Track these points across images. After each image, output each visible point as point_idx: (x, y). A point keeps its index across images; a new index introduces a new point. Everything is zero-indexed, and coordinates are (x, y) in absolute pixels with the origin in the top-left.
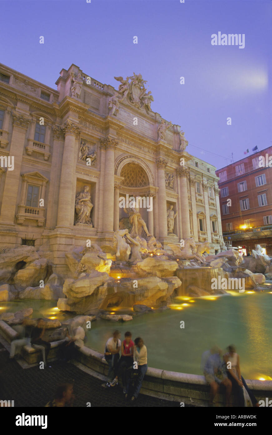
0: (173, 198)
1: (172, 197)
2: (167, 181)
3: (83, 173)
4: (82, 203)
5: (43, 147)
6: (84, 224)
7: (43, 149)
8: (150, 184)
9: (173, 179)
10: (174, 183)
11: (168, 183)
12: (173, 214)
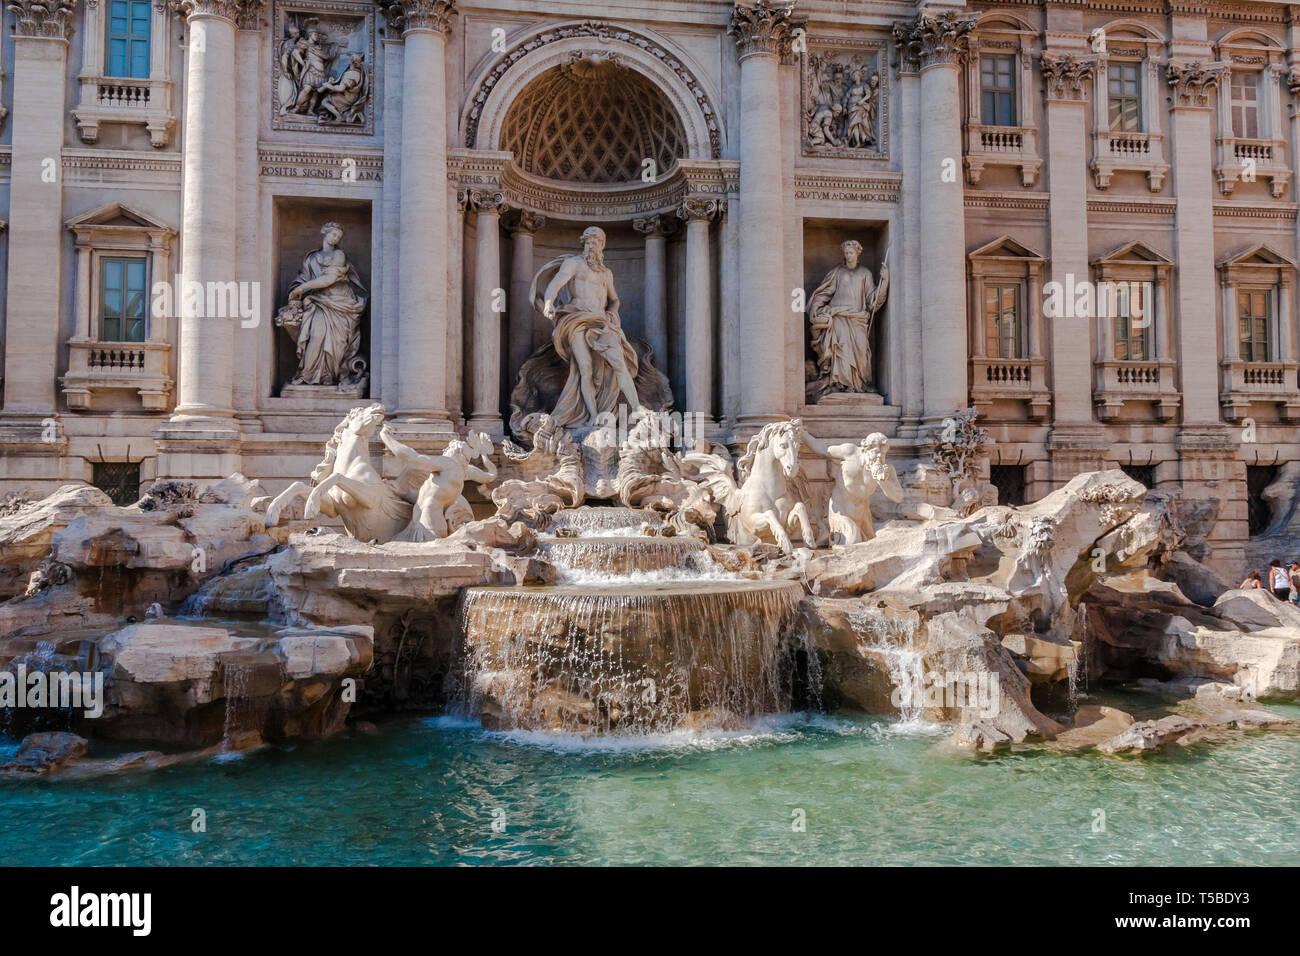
0: (864, 198)
1: (853, 198)
2: (828, 113)
3: (300, 171)
4: (307, 301)
5: (142, 96)
6: (317, 388)
7: (141, 103)
8: (692, 151)
9: (872, 89)
10: (881, 114)
11: (834, 118)
12: (860, 287)
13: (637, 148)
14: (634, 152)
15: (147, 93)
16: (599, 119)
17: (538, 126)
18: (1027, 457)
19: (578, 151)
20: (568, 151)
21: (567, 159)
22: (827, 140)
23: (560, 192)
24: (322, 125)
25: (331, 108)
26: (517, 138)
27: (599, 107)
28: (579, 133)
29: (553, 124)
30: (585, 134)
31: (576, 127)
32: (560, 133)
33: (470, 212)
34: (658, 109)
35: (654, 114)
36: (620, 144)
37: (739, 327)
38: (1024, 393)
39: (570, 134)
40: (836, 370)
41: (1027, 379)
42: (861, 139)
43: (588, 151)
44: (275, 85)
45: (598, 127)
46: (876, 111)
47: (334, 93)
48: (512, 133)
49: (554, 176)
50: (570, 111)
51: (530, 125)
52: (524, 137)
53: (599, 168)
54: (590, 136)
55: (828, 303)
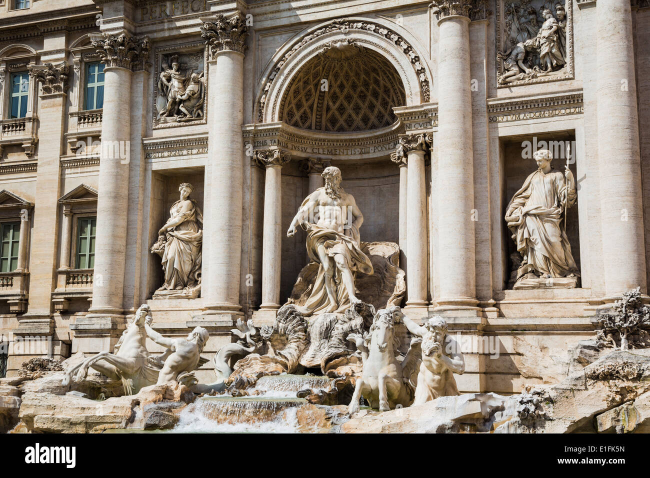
1: (541, 115)
2: (521, 49)
4: (168, 236)
5: (99, 119)
7: (98, 123)
8: (408, 100)
9: (558, 21)
10: (568, 41)
11: (525, 52)
12: (548, 186)
16: (366, 84)
17: (321, 97)
19: (357, 109)
20: (350, 110)
21: (350, 116)
22: (521, 71)
23: (341, 141)
24: (180, 121)
25: (183, 109)
26: (304, 108)
27: (363, 76)
28: (355, 96)
29: (335, 93)
30: (360, 96)
31: (352, 92)
32: (342, 98)
36: (384, 99)
39: (349, 98)
42: (552, 64)
43: (364, 107)
44: (155, 101)
45: (368, 90)
47: (184, 101)
49: (341, 130)
50: (345, 82)
51: (315, 97)
52: (311, 107)
53: (373, 119)
54: (363, 97)
55: (523, 205)
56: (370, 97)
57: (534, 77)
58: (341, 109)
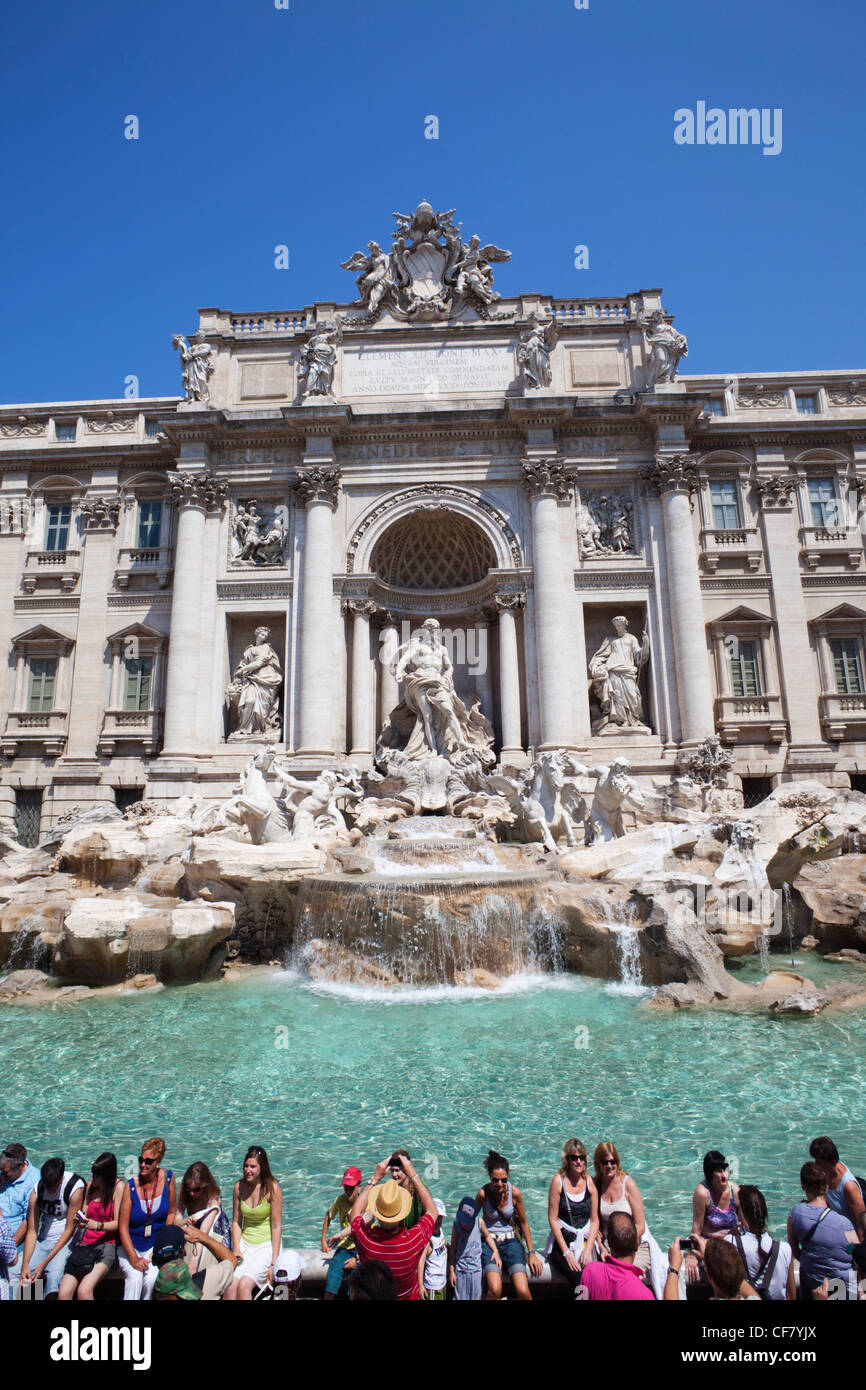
0: (625, 587)
1: (619, 587)
2: (597, 530)
3: (242, 596)
4: (245, 679)
5: (154, 558)
6: (249, 736)
7: (154, 562)
8: (500, 563)
9: (628, 511)
10: (635, 528)
11: (602, 534)
12: (628, 649)
13: (467, 564)
14: (466, 567)
15: (158, 556)
17: (398, 555)
18: (771, 770)
19: (428, 569)
20: (421, 569)
21: (420, 574)
22: (598, 548)
23: (415, 596)
24: (258, 566)
25: (263, 555)
26: (384, 563)
27: (439, 539)
28: (428, 557)
29: (409, 552)
30: (433, 558)
31: (425, 553)
32: (415, 557)
33: (349, 616)
34: (478, 537)
35: (476, 541)
36: (455, 562)
37: (537, 683)
38: (765, 722)
39: (421, 558)
40: (613, 711)
41: (766, 711)
42: (622, 546)
43: (435, 568)
44: (229, 543)
46: (632, 526)
47: (264, 546)
48: (380, 561)
49: (412, 586)
50: (420, 543)
51: (393, 553)
52: (388, 563)
53: (443, 579)
54: (435, 558)
55: (605, 662)
56: (442, 559)
57: (610, 554)
58: (413, 568)
